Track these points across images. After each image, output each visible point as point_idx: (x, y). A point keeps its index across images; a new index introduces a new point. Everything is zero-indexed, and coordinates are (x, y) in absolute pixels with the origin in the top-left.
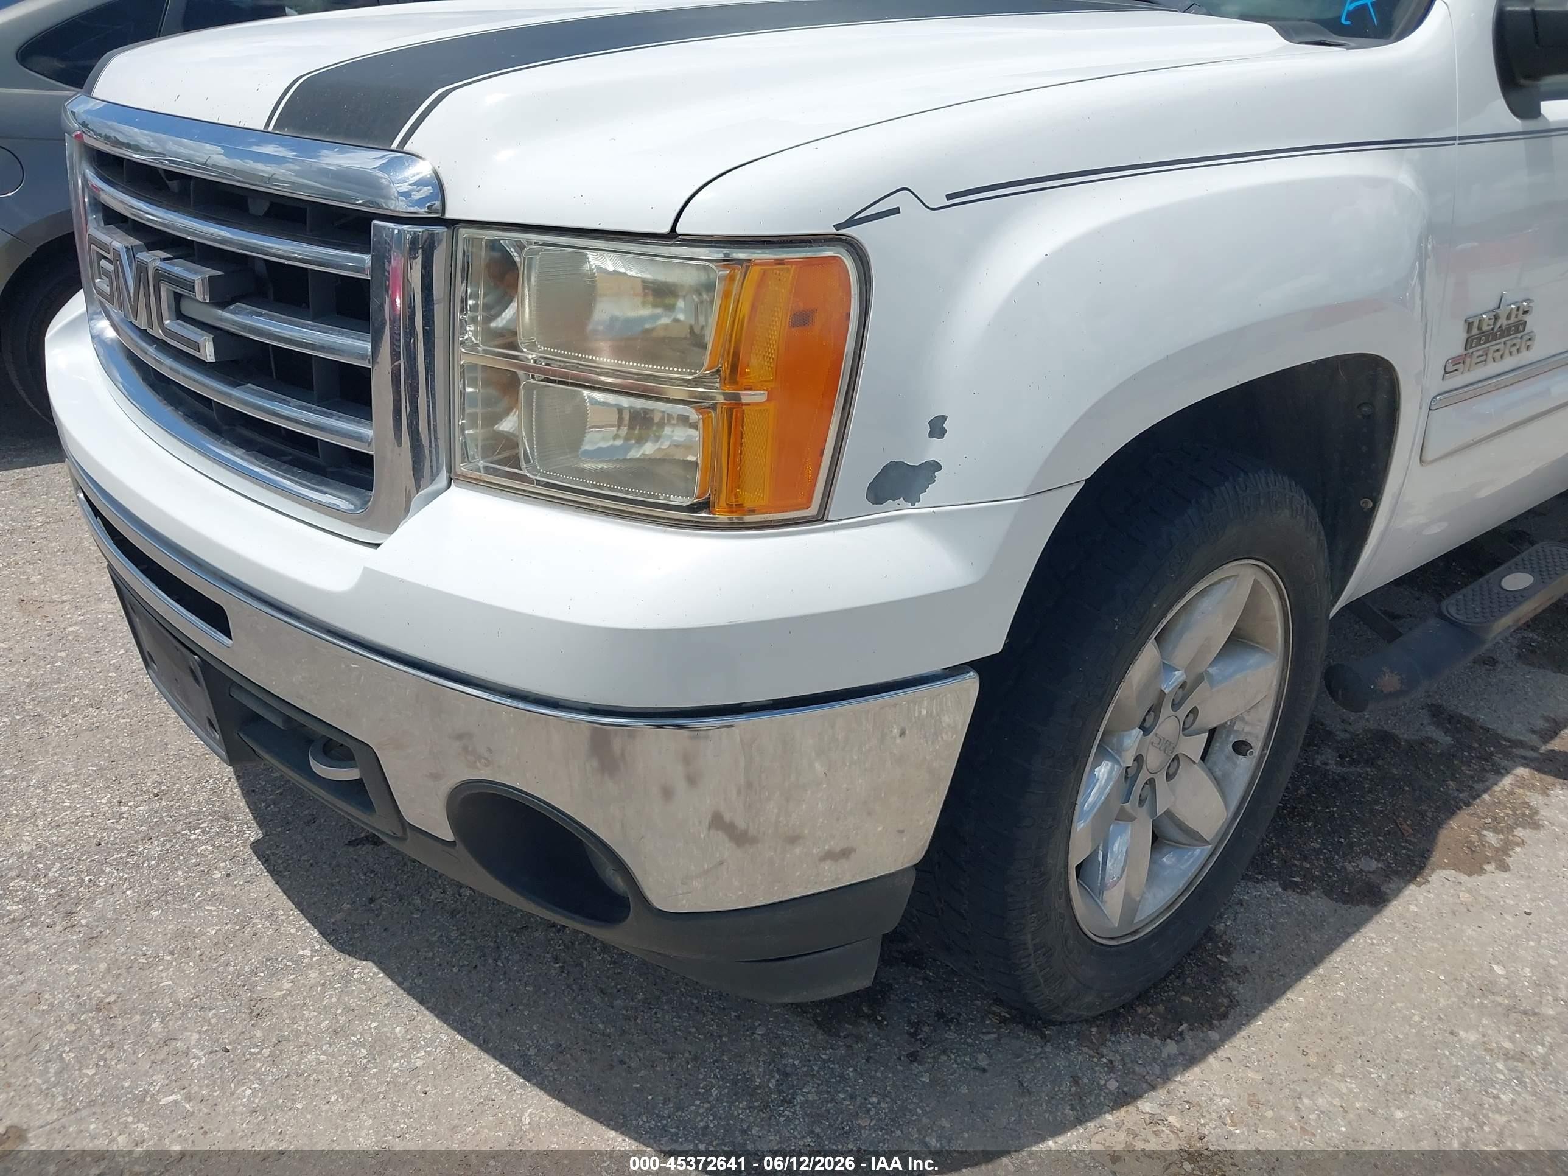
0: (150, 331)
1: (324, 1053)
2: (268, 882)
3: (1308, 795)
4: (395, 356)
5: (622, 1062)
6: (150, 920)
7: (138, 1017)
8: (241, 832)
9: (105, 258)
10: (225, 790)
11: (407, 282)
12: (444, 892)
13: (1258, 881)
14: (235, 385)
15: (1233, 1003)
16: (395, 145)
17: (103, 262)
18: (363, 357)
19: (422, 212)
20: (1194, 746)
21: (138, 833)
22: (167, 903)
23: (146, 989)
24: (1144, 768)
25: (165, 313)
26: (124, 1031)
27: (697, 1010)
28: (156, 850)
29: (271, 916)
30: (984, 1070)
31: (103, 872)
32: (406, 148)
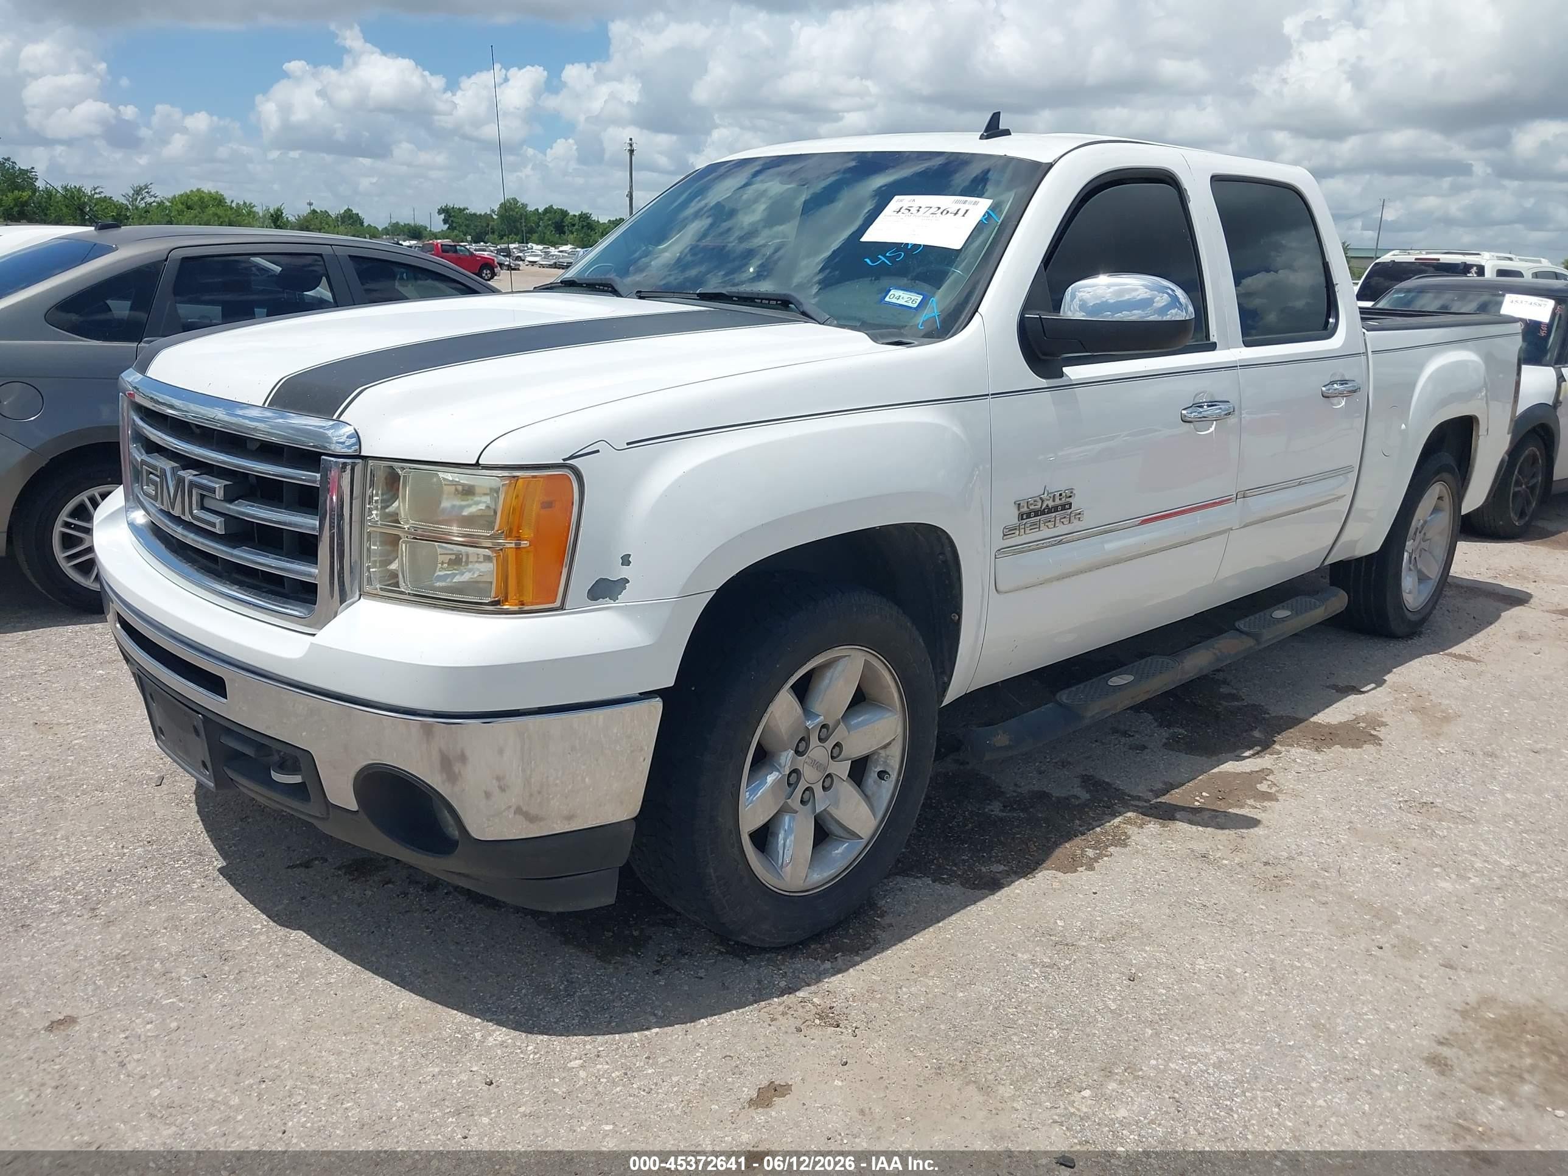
0: (183, 517)
1: (270, 977)
2: (231, 890)
3: (973, 829)
4: (331, 527)
5: (465, 978)
6: (149, 912)
7: (145, 962)
8: (211, 863)
9: (151, 473)
10: (198, 839)
11: (340, 486)
12: (354, 893)
13: (917, 877)
14: (234, 547)
15: (876, 941)
16: (335, 417)
17: (151, 476)
18: (314, 529)
19: (350, 452)
20: (842, 769)
21: (137, 864)
22: (161, 902)
23: (150, 947)
24: (802, 778)
25: (194, 506)
26: (136, 969)
27: (519, 952)
28: (151, 873)
29: (234, 908)
30: (701, 978)
31: (115, 886)
32: (341, 419)
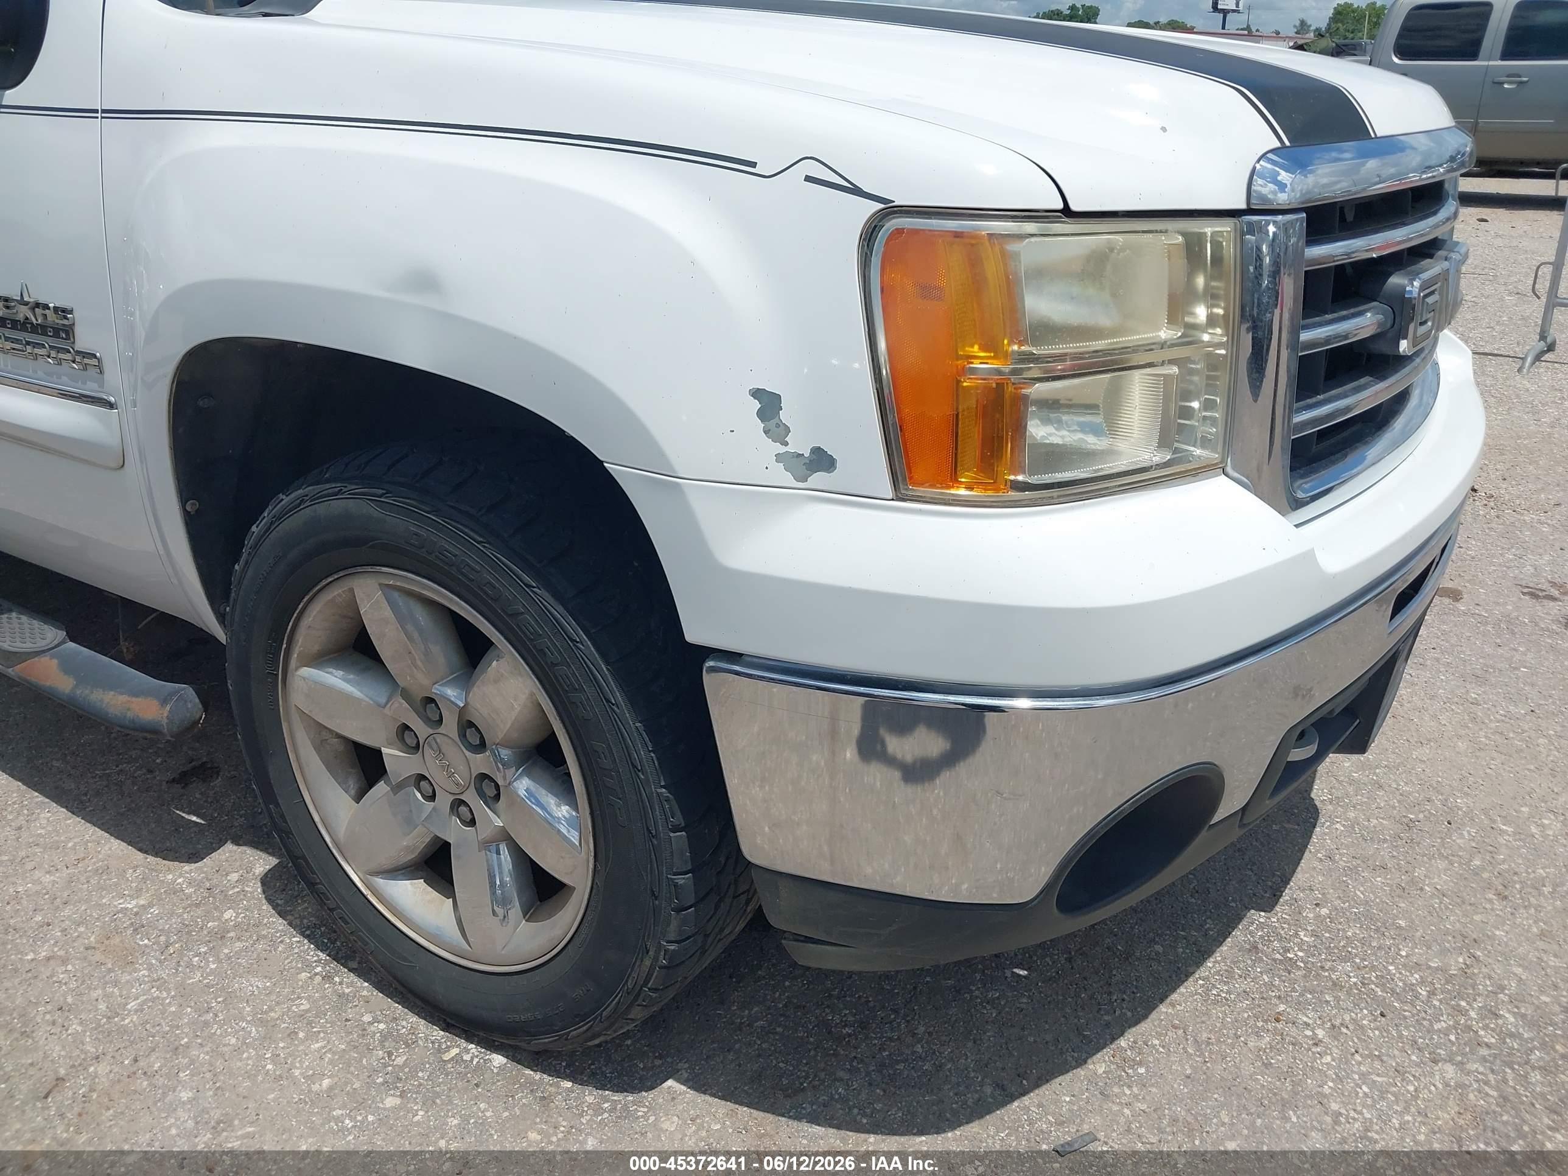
21: (1337, 999)
